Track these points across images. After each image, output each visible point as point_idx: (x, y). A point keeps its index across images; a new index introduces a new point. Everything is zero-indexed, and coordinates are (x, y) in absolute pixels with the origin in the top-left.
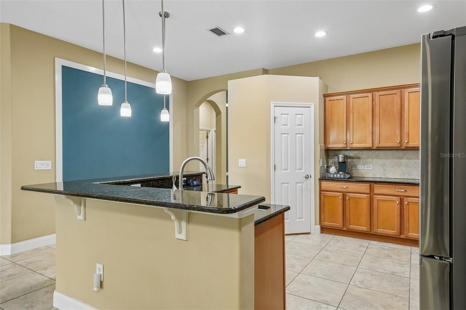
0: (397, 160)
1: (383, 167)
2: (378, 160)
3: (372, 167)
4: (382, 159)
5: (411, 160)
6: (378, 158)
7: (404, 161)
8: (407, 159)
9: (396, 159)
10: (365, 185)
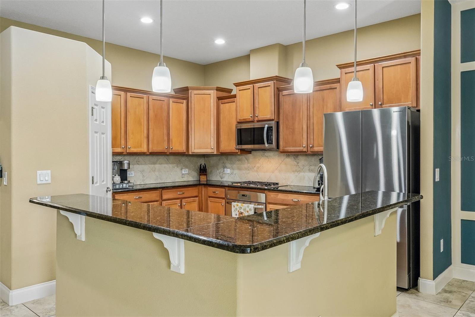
0: (153, 166)
1: (142, 173)
2: (138, 165)
3: (133, 174)
4: (141, 164)
5: (162, 165)
6: (138, 164)
7: (157, 166)
8: (159, 164)
9: (152, 164)
10: (156, 193)
